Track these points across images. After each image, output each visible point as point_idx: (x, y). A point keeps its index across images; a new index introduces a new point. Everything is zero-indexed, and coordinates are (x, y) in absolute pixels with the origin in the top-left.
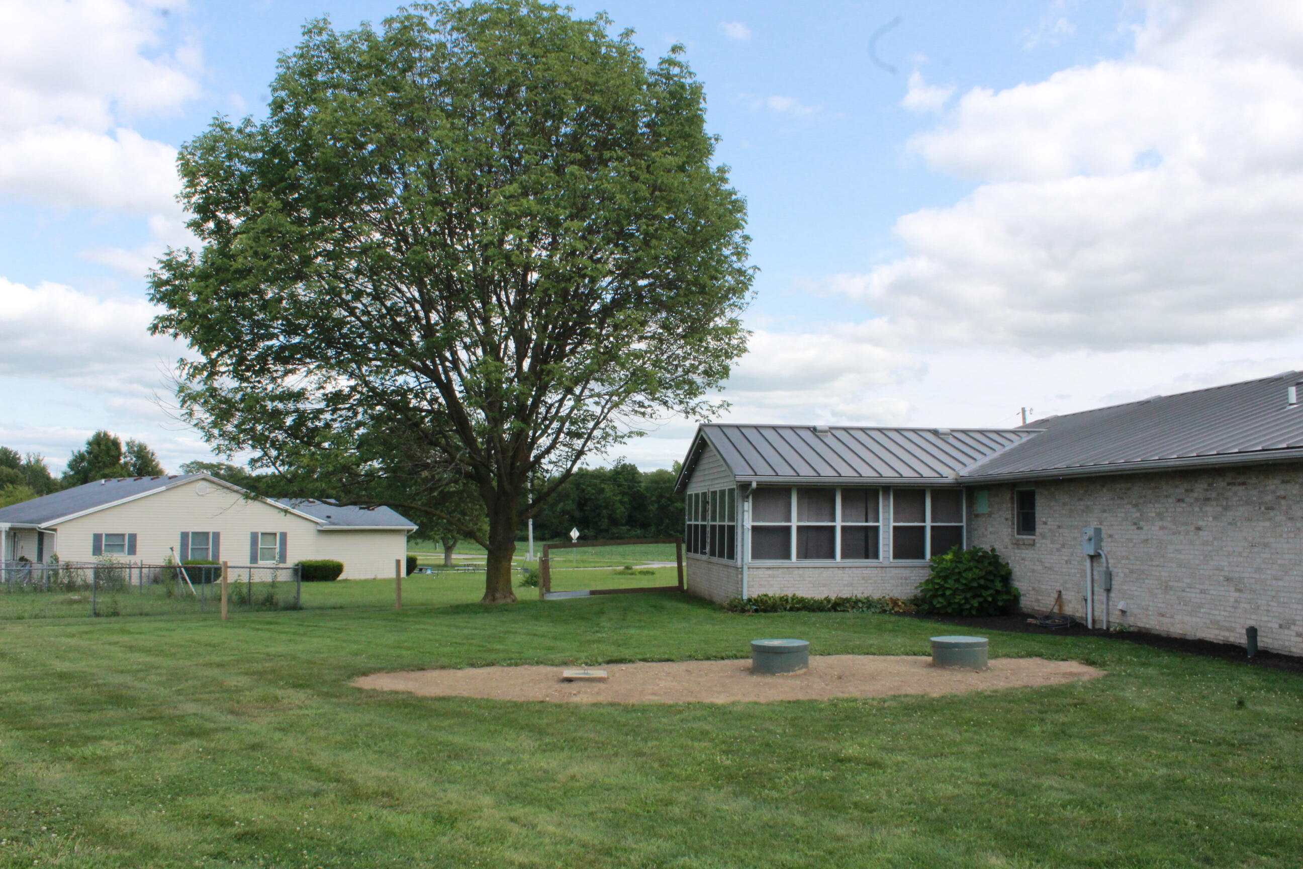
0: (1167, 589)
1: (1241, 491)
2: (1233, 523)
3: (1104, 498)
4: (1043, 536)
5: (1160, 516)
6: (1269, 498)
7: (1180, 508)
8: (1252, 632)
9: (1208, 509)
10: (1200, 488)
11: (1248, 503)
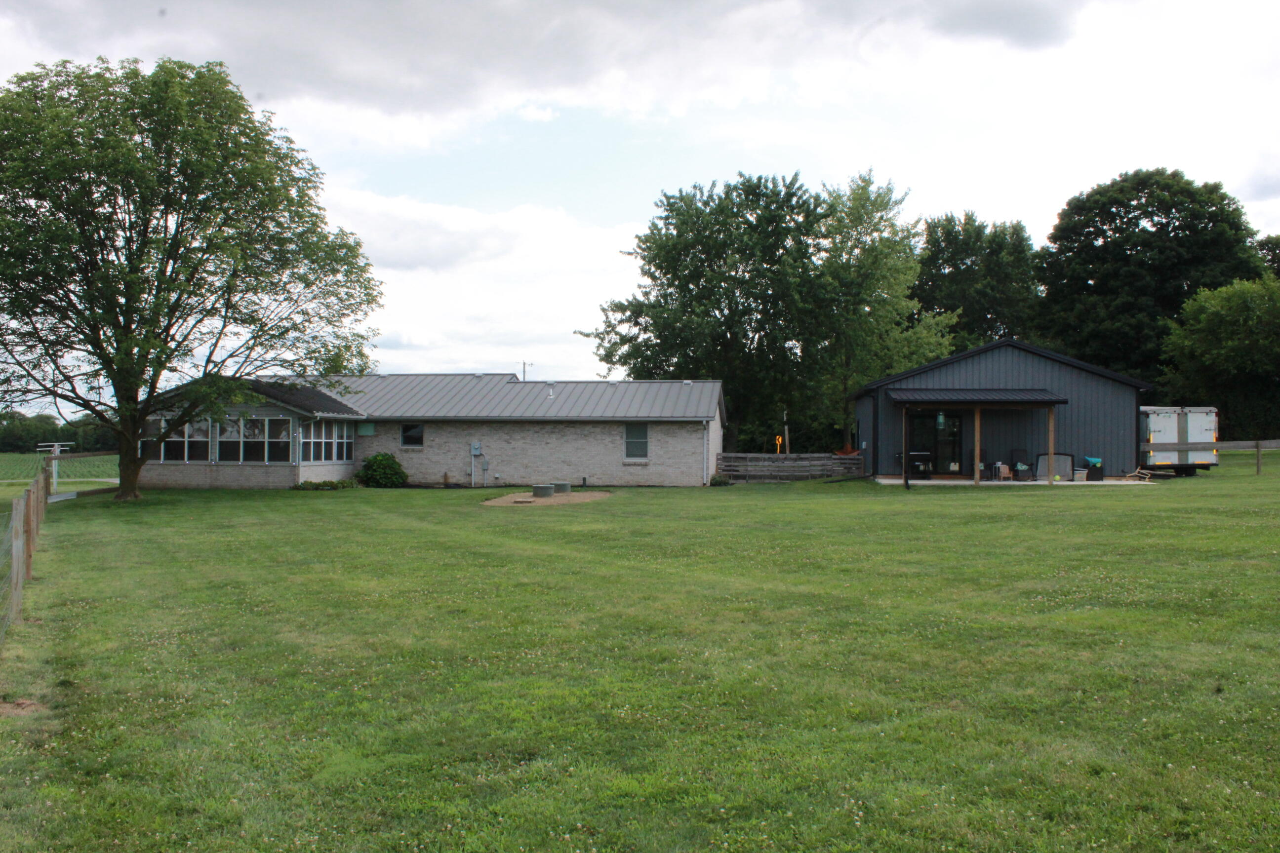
0: (527, 467)
1: (572, 430)
2: (567, 441)
3: (485, 429)
4: (431, 447)
5: (523, 438)
6: (586, 432)
7: (536, 435)
8: (584, 479)
9: (554, 436)
10: (549, 428)
11: (575, 434)
